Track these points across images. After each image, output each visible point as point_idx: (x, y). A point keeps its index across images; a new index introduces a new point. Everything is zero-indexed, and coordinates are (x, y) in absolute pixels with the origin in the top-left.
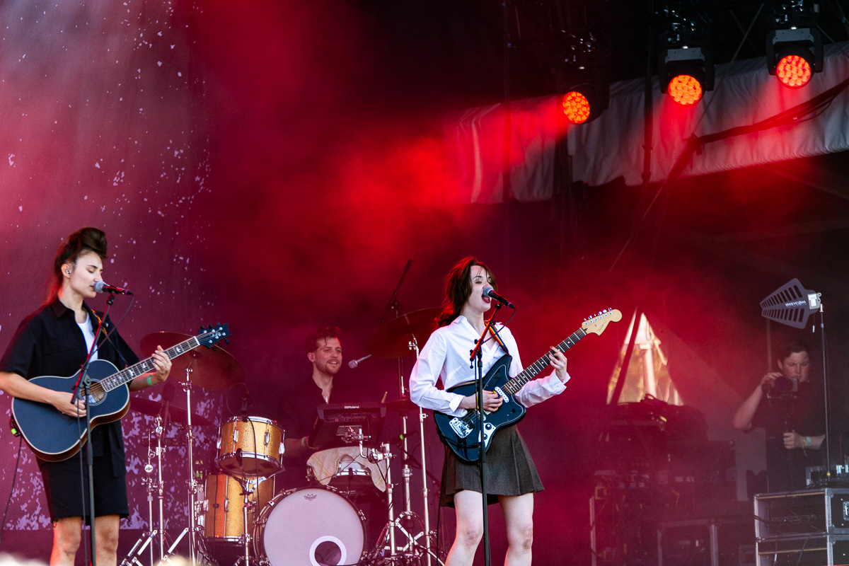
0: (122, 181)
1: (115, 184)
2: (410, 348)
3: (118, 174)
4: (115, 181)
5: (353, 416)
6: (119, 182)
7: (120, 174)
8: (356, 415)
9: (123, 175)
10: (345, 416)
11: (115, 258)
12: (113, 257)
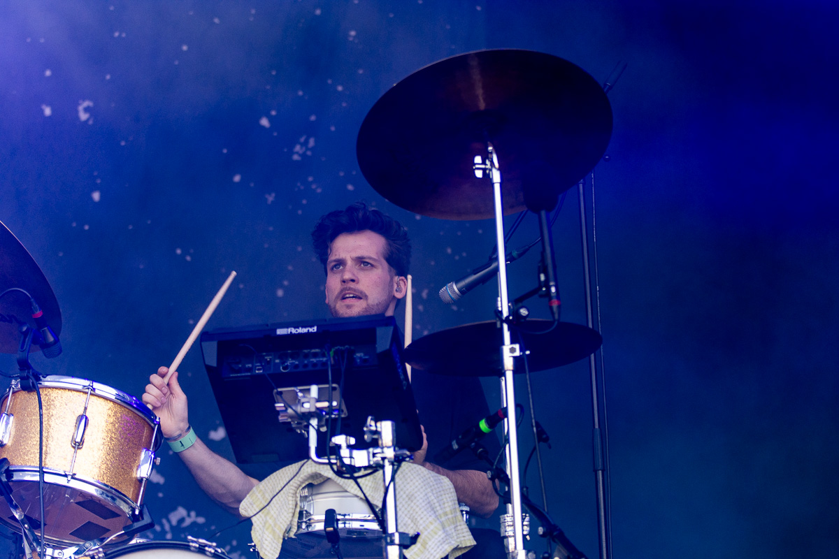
0: (309, 153)
1: (296, 157)
2: (479, 174)
3: (302, 140)
4: (297, 153)
5: (306, 356)
6: (303, 155)
7: (306, 142)
8: (315, 355)
9: (312, 142)
10: (283, 358)
11: (286, 289)
12: (282, 286)
